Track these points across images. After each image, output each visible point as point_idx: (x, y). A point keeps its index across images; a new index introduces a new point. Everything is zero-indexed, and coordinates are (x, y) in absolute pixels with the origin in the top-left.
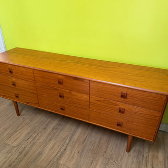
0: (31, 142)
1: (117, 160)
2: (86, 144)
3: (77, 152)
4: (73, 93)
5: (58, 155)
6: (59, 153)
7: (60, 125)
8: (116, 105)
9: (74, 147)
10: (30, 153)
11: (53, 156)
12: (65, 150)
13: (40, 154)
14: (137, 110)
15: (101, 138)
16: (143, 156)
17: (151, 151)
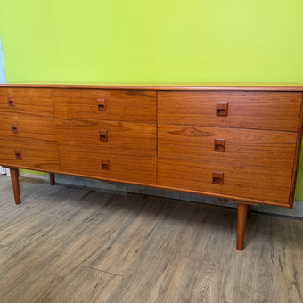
0: (38, 239)
1: (218, 262)
2: (152, 239)
3: (133, 251)
4: (125, 124)
5: (93, 257)
6: (96, 254)
7: (99, 214)
8: (209, 135)
9: (127, 244)
10: (35, 255)
11: (82, 259)
12: (108, 249)
13: (56, 255)
14: (250, 137)
15: (183, 232)
16: (273, 255)
17: (287, 247)
